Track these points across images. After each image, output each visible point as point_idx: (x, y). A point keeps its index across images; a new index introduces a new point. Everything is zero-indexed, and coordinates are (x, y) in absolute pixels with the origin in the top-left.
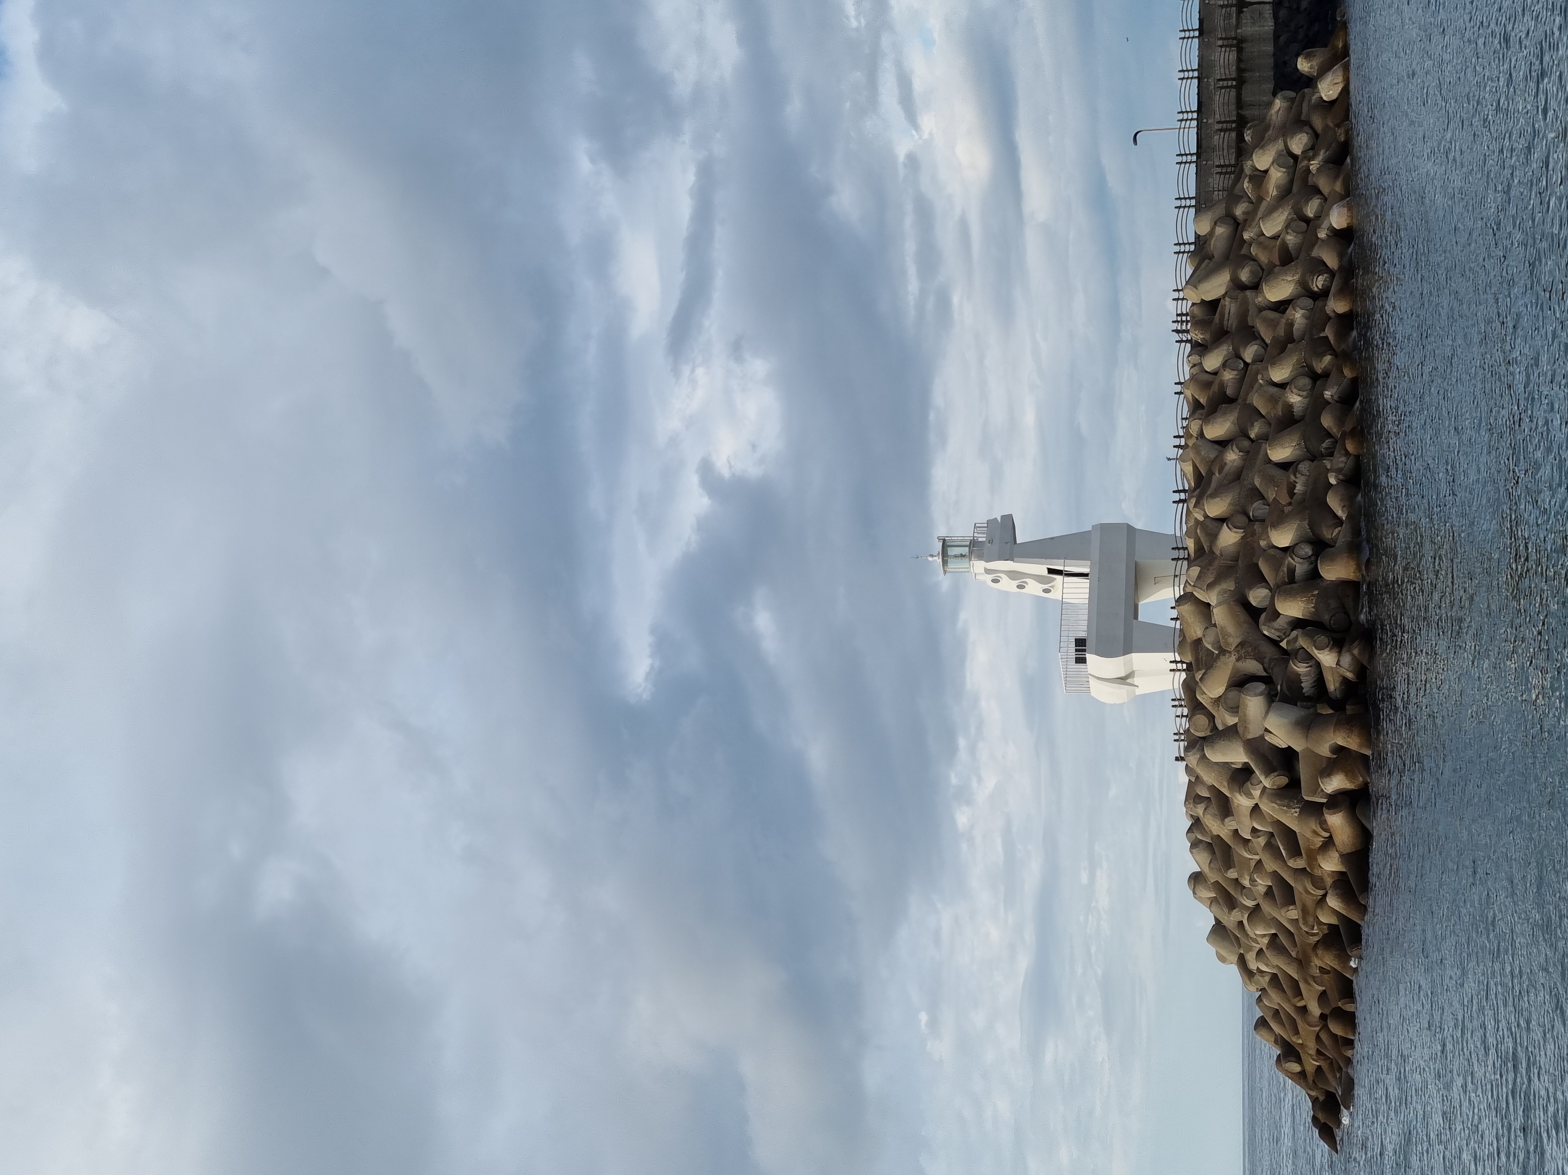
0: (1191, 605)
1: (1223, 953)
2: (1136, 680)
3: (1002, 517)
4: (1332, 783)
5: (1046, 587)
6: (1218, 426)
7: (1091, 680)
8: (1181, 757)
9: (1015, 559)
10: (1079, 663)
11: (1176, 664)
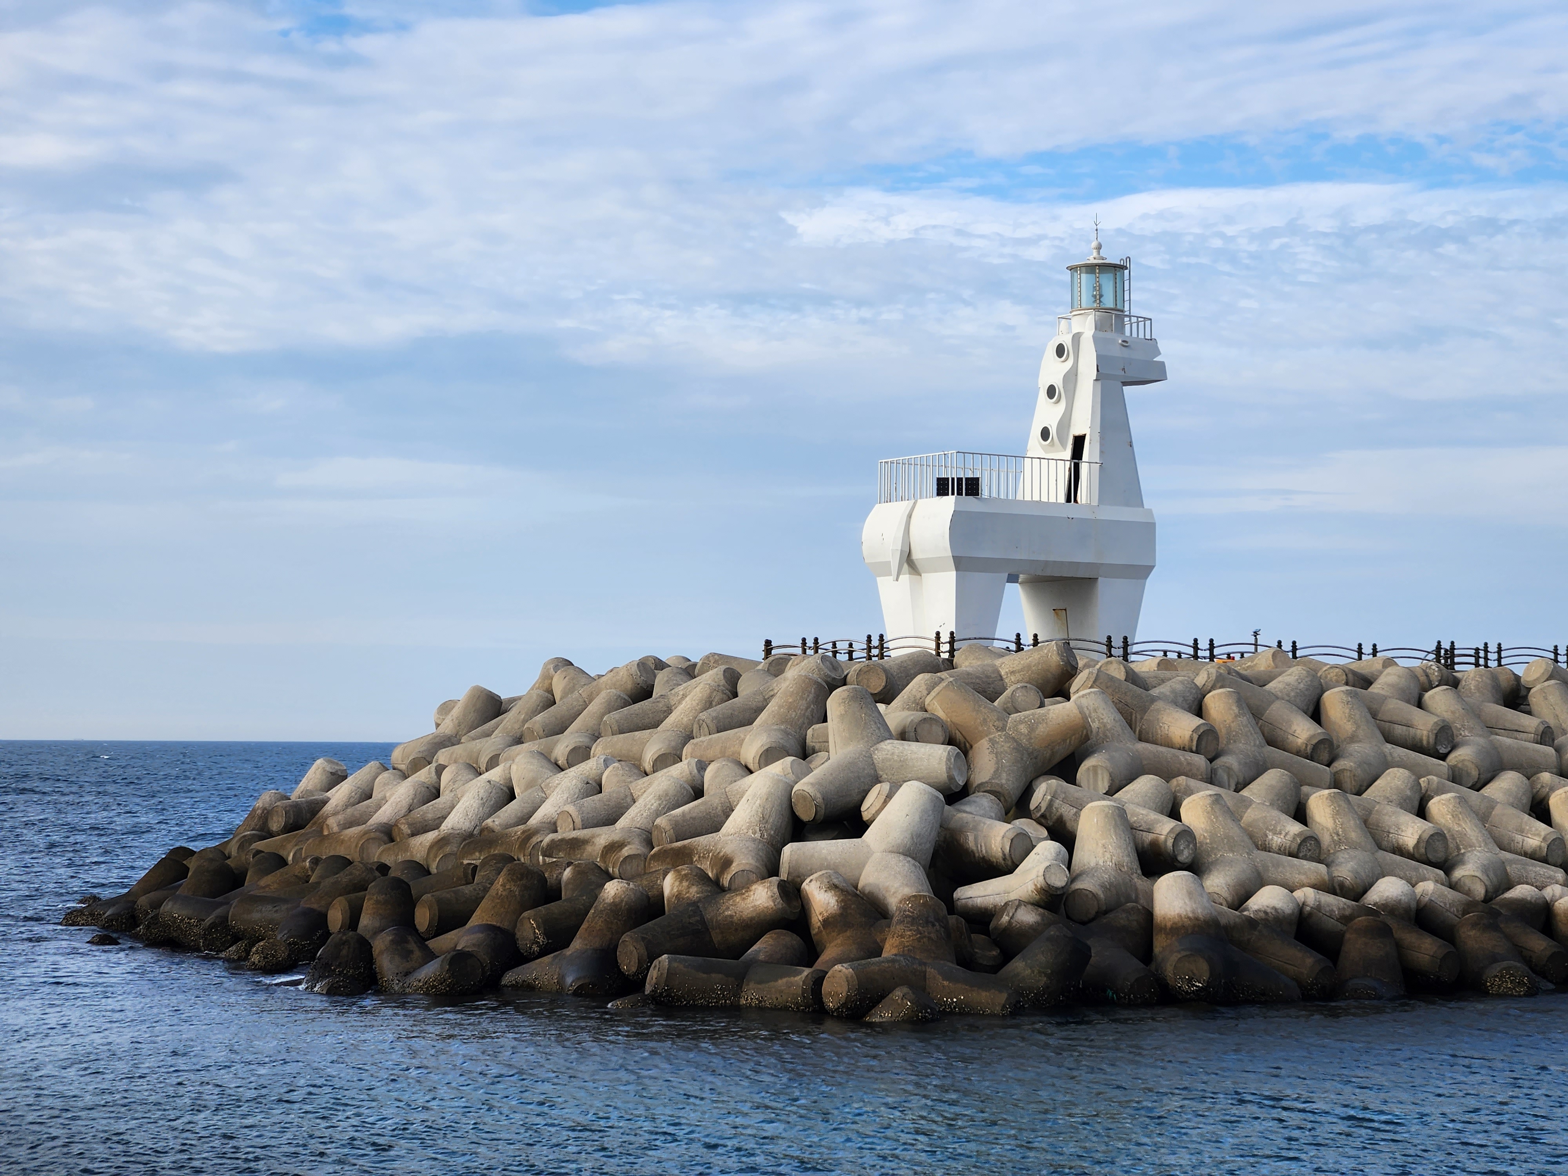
0: (1059, 665)
1: (456, 712)
2: (905, 578)
3: (1162, 364)
4: (822, 891)
5: (1053, 431)
6: (1347, 711)
7: (905, 506)
8: (772, 649)
9: (1099, 383)
10: (938, 485)
11: (949, 642)
